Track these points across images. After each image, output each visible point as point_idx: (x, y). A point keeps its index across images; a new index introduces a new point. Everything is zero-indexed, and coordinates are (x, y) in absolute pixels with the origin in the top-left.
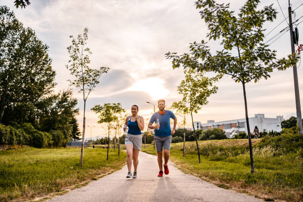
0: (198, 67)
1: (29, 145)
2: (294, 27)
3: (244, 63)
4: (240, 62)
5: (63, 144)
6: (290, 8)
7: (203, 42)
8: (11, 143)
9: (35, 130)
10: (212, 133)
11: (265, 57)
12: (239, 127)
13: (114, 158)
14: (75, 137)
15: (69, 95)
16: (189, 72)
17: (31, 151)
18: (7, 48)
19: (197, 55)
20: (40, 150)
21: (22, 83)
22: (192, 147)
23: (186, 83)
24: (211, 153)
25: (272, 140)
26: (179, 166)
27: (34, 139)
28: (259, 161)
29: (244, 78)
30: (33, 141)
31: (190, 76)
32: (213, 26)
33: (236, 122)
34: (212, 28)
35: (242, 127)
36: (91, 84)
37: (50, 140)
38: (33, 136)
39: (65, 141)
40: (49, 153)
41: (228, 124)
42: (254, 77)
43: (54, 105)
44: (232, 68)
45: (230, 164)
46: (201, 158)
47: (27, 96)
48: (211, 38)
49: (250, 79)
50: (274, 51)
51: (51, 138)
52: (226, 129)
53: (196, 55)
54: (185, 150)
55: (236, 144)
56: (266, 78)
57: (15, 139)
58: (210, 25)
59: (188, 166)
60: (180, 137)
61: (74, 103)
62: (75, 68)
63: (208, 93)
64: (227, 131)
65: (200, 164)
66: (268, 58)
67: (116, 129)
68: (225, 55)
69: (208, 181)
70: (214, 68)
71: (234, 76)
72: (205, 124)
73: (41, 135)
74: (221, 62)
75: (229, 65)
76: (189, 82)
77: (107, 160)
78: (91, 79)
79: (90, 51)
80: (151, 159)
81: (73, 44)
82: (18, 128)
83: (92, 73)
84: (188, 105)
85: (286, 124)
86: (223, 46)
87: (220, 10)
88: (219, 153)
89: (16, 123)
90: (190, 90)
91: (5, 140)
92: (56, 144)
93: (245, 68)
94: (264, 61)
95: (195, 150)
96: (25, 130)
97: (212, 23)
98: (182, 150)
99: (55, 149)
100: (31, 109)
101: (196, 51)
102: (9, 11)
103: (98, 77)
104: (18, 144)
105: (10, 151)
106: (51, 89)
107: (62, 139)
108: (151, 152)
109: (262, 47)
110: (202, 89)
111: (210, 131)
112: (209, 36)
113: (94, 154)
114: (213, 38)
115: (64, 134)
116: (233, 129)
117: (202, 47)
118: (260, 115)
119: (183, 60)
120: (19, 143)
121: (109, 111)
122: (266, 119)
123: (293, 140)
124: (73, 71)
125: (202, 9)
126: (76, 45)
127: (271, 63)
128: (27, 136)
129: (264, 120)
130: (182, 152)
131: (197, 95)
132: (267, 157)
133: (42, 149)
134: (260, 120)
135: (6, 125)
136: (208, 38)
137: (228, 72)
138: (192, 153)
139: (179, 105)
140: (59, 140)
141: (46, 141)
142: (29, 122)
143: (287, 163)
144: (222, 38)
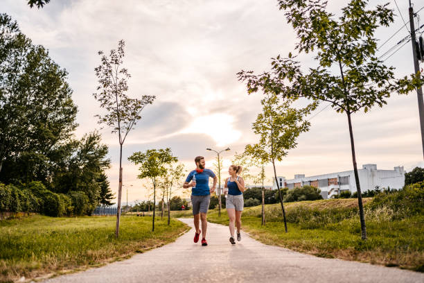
0: (283, 91)
1: (38, 212)
2: (418, 35)
3: (349, 84)
4: (344, 83)
5: (87, 211)
6: (411, 10)
7: (290, 55)
8: (13, 209)
9: (47, 191)
10: (302, 193)
11: (379, 76)
12: (340, 184)
13: (163, 228)
14: (104, 202)
15: (96, 141)
16: (268, 102)
17: (43, 221)
18: (7, 74)
19: (282, 75)
20: (55, 219)
21: (28, 124)
22: (274, 211)
23: (264, 118)
24: (301, 219)
25: (390, 198)
26: (257, 237)
27: (46, 204)
28: (372, 228)
29: (349, 106)
30: (45, 206)
31: (270, 107)
32: (304, 33)
33: (336, 177)
34: (304, 36)
35: (345, 184)
36: (130, 120)
37: (69, 206)
38: (45, 199)
39: (91, 206)
40: (68, 223)
41: (324, 180)
42: (364, 105)
43: (75, 154)
44: (332, 92)
45: (331, 232)
46: (288, 226)
47: (36, 142)
48: (301, 50)
49: (358, 107)
50: (391, 69)
51: (70, 203)
52: (322, 186)
53: (280, 75)
54: (264, 216)
55: (338, 206)
56: (381, 106)
57: (19, 204)
58: (300, 31)
59: (271, 236)
60: (256, 200)
61: (103, 151)
62: (107, 98)
63: (297, 131)
64: (323, 189)
65: (287, 234)
66: (383, 78)
67: (163, 187)
68: (322, 74)
69: (302, 252)
70: (307, 93)
71: (335, 104)
72: (291, 180)
73: (57, 198)
74: (317, 83)
75: (328, 88)
76: (268, 116)
77: (153, 230)
78: (130, 112)
79: (128, 73)
80: (216, 229)
81: (104, 63)
82: (22, 188)
83: (131, 104)
84: (268, 150)
85: (408, 179)
86: (318, 62)
87: (313, 10)
88: (314, 218)
89: (20, 181)
90: (270, 127)
91: (5, 205)
92: (78, 211)
93: (350, 92)
94: (377, 81)
95: (279, 216)
96: (33, 191)
97: (303, 28)
98: (260, 216)
99: (76, 219)
100: (41, 161)
101: (280, 69)
102: (11, 22)
103: (139, 110)
104: (24, 211)
105: (12, 221)
106: (70, 133)
107: (86, 203)
108: (215, 220)
109: (374, 62)
110: (287, 126)
111: (299, 189)
112: (299, 48)
113: (133, 223)
114: (304, 50)
115: (89, 197)
116: (332, 186)
117: (289, 62)
118: (369, 165)
119: (263, 82)
120: (25, 209)
121: (155, 161)
122: (379, 171)
123: (419, 197)
124: (103, 102)
125: (288, 9)
126: (108, 65)
127: (387, 84)
128: (36, 199)
129: (376, 173)
130: (261, 219)
131: (281, 134)
132: (383, 222)
133: (58, 218)
134: (370, 173)
135: (7, 183)
136: (298, 49)
137: (326, 97)
138: (274, 220)
139: (255, 150)
140: (82, 205)
141: (63, 207)
142: (38, 179)
143: (412, 228)
144: (317, 50)
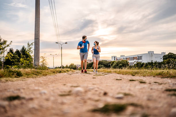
10: (121, 63)
12: (138, 59)
33: (137, 56)
35: (140, 59)
41: (132, 58)
64: (130, 61)
72: (119, 57)
85: (166, 57)
116: (135, 60)
118: (151, 51)
122: (155, 54)
129: (153, 55)
134: (151, 55)
